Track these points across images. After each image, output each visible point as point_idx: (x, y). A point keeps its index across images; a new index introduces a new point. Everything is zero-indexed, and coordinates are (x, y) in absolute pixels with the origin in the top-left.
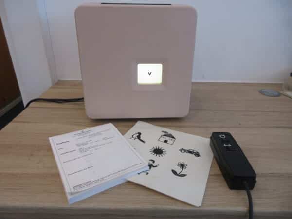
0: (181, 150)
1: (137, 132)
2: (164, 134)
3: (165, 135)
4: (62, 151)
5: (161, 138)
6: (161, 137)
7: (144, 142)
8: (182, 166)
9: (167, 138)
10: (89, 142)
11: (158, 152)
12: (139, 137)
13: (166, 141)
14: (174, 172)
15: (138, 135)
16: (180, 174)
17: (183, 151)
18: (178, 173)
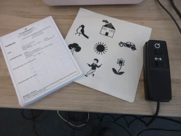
0: (120, 44)
1: (80, 25)
2: (105, 24)
3: (106, 26)
4: (11, 56)
5: (103, 30)
6: (102, 28)
7: (87, 37)
8: (121, 62)
9: (108, 30)
10: (32, 44)
11: (101, 48)
12: (82, 31)
13: (107, 34)
14: (114, 70)
15: (81, 28)
16: (119, 72)
17: (121, 45)
18: (117, 71)
